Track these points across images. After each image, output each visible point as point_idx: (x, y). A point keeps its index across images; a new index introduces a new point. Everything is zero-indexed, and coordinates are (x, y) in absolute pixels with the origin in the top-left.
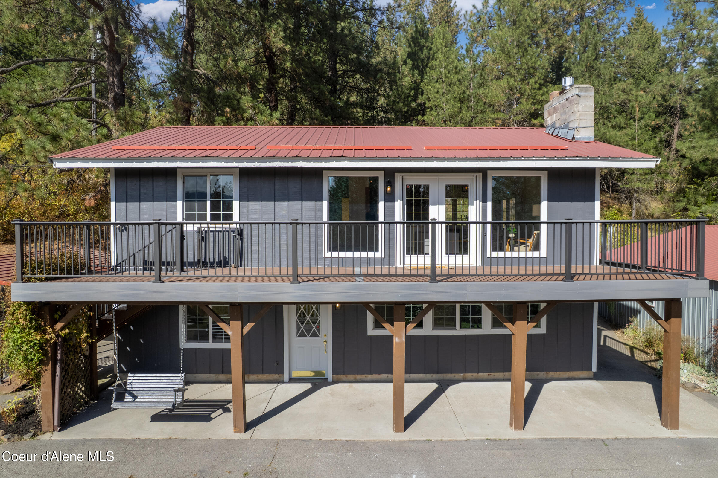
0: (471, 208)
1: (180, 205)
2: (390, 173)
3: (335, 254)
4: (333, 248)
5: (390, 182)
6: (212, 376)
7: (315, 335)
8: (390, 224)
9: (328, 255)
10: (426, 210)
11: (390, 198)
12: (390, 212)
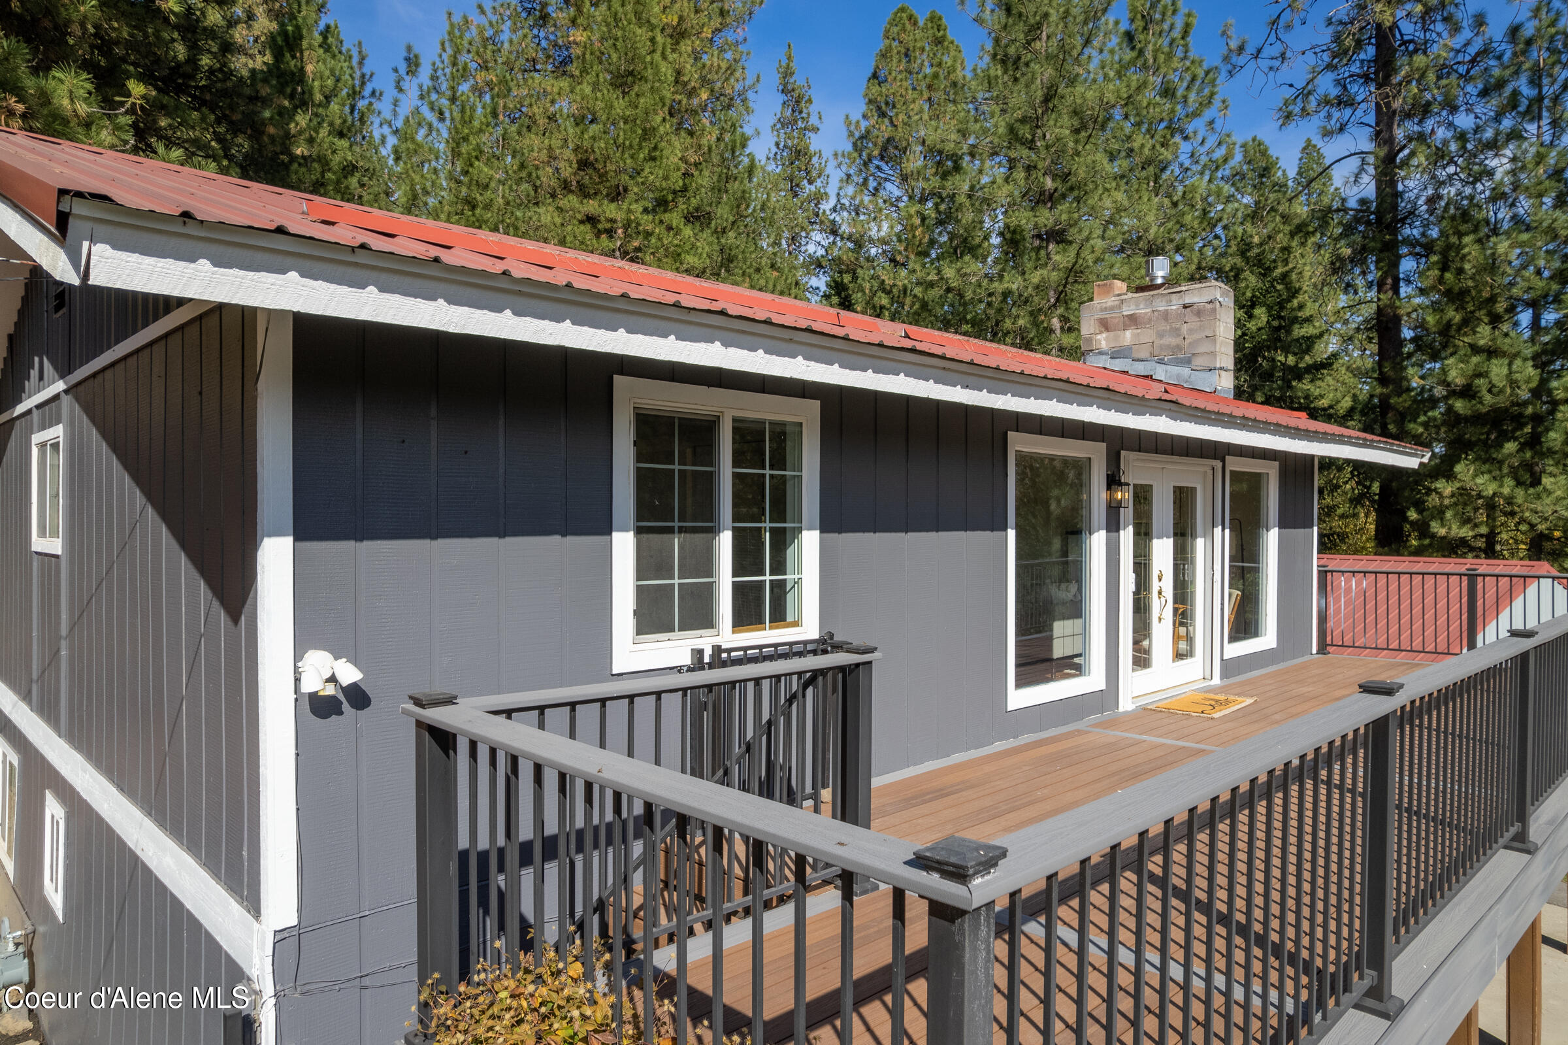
2: (1114, 451)
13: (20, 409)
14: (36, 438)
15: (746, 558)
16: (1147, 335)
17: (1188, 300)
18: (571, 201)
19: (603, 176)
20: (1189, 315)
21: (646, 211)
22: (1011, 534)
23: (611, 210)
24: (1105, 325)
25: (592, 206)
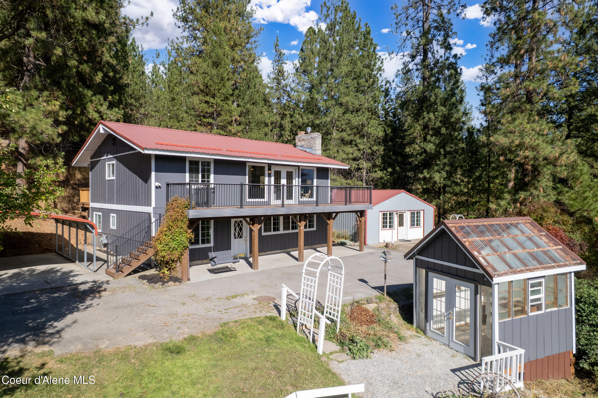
0: (294, 181)
1: (187, 175)
2: (270, 165)
3: (250, 200)
4: (250, 197)
5: (270, 169)
6: (200, 262)
7: (241, 237)
8: (269, 185)
9: (248, 200)
10: (280, 181)
11: (270, 175)
12: (269, 181)
13: (102, 158)
14: (107, 163)
15: (203, 177)
16: (306, 143)
17: (312, 136)
18: (201, 97)
19: (210, 91)
20: (312, 139)
21: (222, 100)
22: (247, 177)
23: (212, 100)
24: (299, 140)
25: (207, 98)
